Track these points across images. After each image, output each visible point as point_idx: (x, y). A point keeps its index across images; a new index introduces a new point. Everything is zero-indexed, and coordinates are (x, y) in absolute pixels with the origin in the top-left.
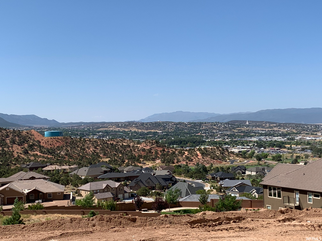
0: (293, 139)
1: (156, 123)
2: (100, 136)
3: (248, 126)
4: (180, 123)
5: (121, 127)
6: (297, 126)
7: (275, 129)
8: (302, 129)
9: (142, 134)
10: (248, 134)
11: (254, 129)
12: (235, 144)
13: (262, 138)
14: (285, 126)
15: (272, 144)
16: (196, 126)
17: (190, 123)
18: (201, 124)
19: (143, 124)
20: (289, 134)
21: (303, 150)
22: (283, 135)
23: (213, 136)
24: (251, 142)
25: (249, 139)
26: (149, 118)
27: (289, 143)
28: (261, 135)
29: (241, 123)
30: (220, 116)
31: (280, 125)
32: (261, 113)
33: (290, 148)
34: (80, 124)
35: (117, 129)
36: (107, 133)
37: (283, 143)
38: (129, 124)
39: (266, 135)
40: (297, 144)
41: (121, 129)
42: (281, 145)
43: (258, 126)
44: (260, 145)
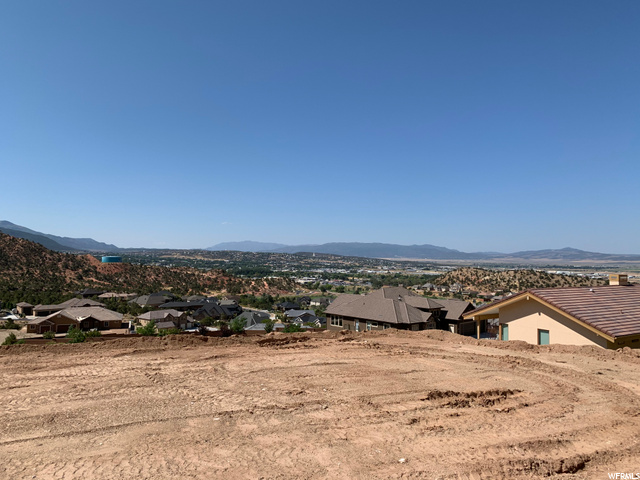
0: (356, 272)
1: (223, 252)
3: (314, 258)
4: (248, 253)
5: (186, 255)
6: (360, 259)
7: (340, 262)
8: (364, 262)
9: (208, 263)
10: (314, 266)
11: (320, 261)
12: (301, 275)
13: (328, 270)
14: (349, 259)
15: (336, 276)
16: (264, 256)
17: (258, 253)
18: (269, 255)
19: (209, 252)
20: (352, 267)
21: (364, 282)
22: (347, 268)
23: (280, 267)
24: (316, 273)
25: (315, 271)
26: (216, 246)
27: (352, 276)
28: (327, 267)
29: (308, 255)
30: (288, 247)
31: (344, 258)
32: (327, 246)
33: (353, 281)
35: (181, 257)
36: (171, 260)
37: (346, 275)
38: (195, 252)
39: (331, 267)
40: (359, 276)
41: (187, 257)
42: (344, 277)
43: (323, 258)
44: (325, 276)
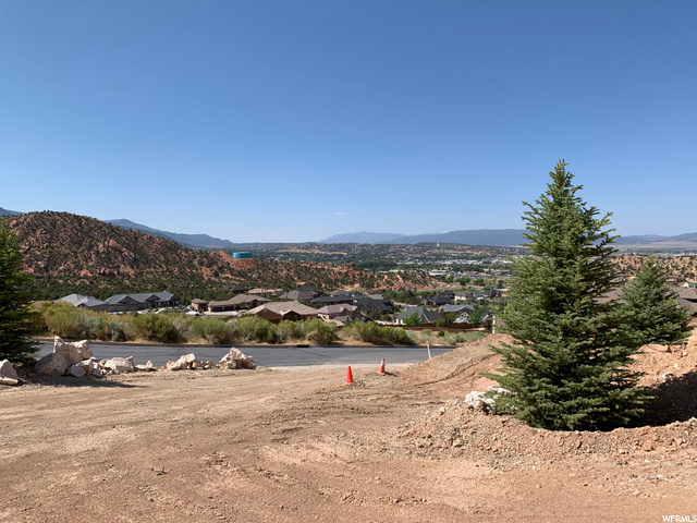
0: (489, 263)
1: (340, 244)
2: (281, 258)
3: (439, 248)
4: (366, 245)
5: (303, 248)
6: (491, 248)
7: (468, 252)
8: (497, 252)
9: (326, 256)
10: (439, 257)
11: (446, 251)
12: (430, 267)
13: (457, 261)
14: (478, 248)
15: (470, 268)
16: (384, 248)
17: (377, 245)
18: (388, 246)
19: (326, 245)
20: (484, 257)
21: (503, 274)
22: (479, 259)
23: (403, 259)
24: (445, 265)
25: (442, 262)
26: (330, 239)
27: (487, 267)
28: (454, 258)
29: (431, 246)
30: (407, 238)
31: (472, 248)
32: (451, 234)
33: (489, 273)
34: (257, 245)
35: (298, 251)
36: (288, 255)
37: (479, 266)
38: (312, 245)
39: (463, 258)
40: (495, 268)
41: (304, 251)
42: (478, 269)
43: (450, 249)
44: (457, 268)
